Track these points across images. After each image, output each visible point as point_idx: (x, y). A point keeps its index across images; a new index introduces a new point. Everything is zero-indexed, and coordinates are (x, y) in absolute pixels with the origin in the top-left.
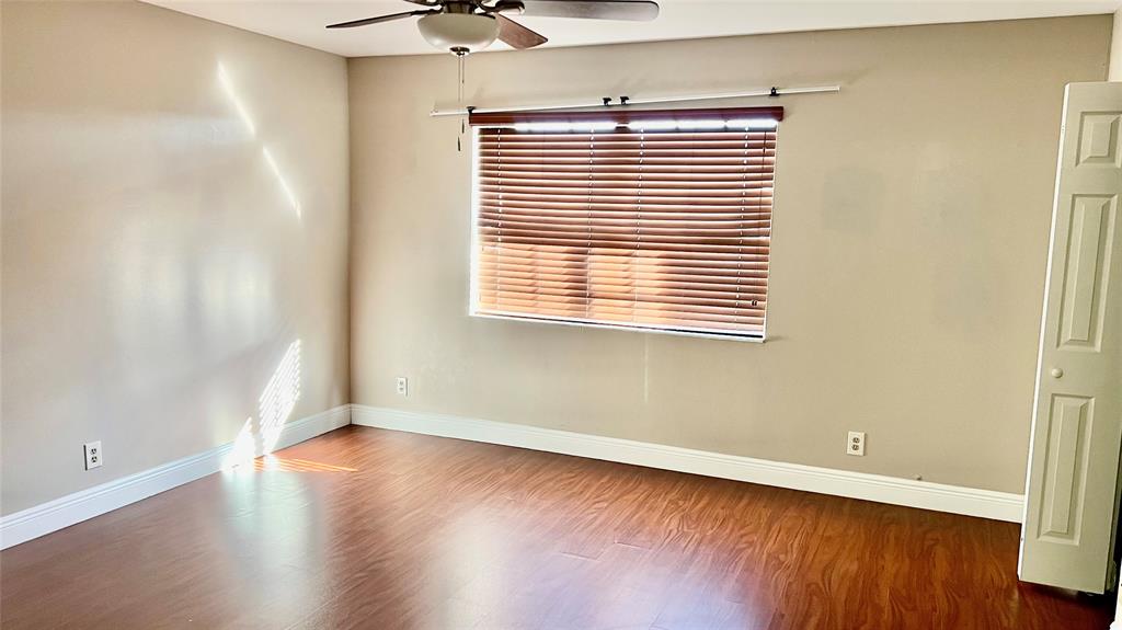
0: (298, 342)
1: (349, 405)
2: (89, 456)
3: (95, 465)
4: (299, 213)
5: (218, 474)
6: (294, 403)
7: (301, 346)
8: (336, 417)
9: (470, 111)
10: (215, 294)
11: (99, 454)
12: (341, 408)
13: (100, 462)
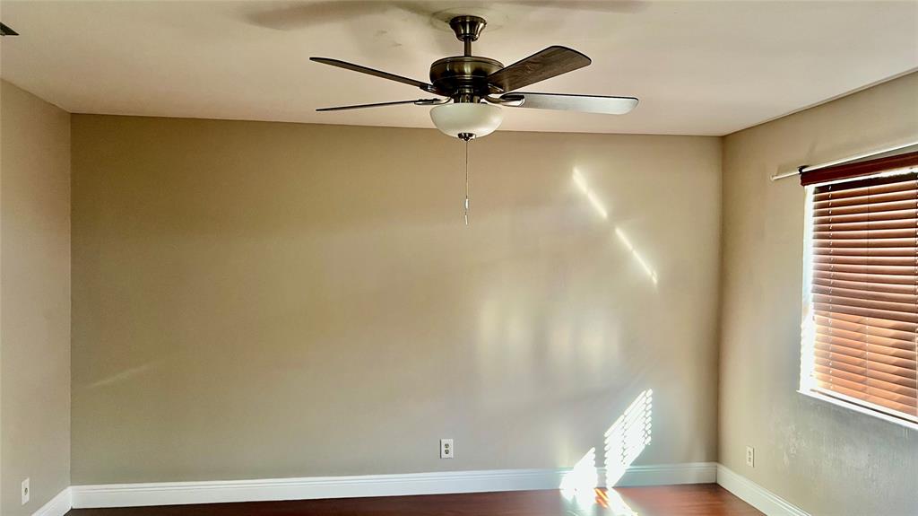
0: (650, 392)
1: (715, 464)
2: (444, 449)
3: (447, 456)
4: (655, 280)
5: (557, 492)
6: (643, 447)
7: (652, 396)
8: (697, 471)
9: (800, 170)
10: (561, 341)
11: (451, 449)
12: (703, 464)
13: (451, 454)
